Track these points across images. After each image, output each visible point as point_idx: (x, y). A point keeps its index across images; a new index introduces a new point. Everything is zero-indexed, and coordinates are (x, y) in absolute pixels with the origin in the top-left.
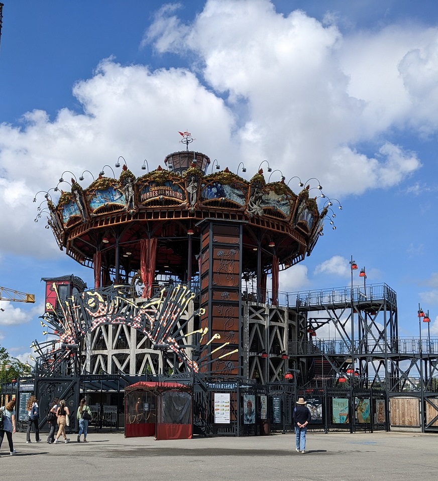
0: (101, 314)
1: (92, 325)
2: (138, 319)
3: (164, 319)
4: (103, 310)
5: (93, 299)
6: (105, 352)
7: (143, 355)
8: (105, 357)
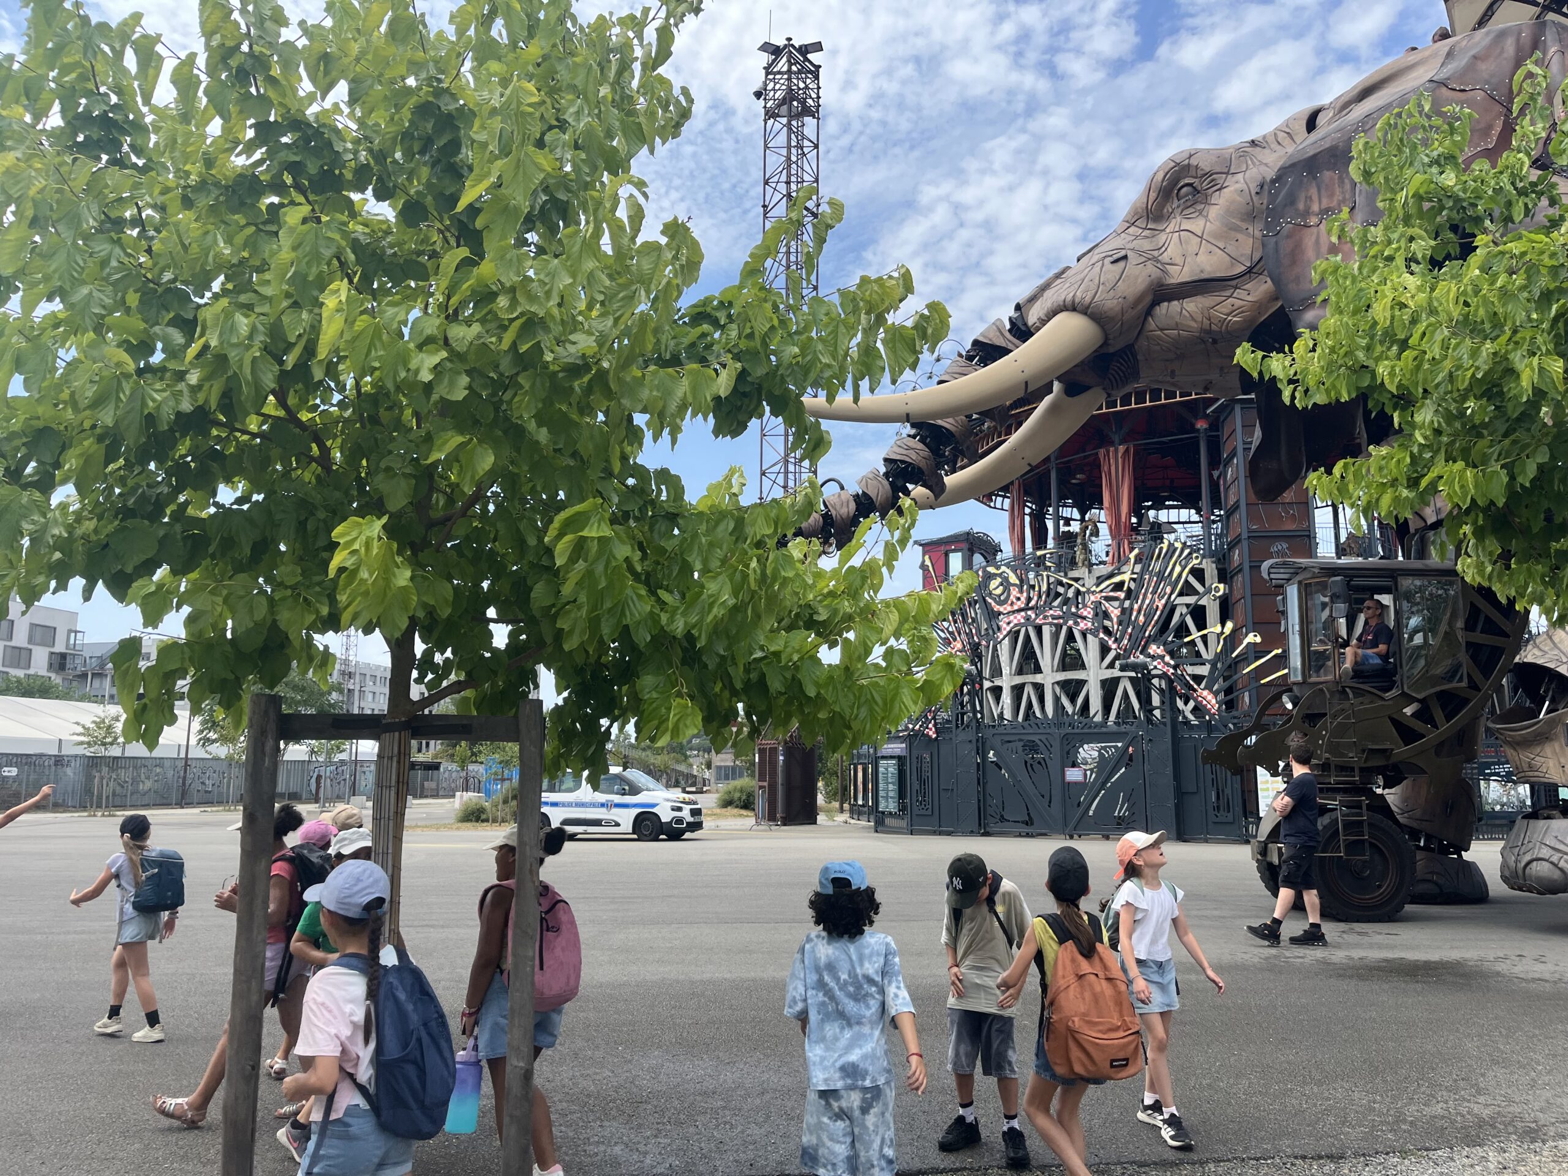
0: (1016, 607)
1: (999, 629)
2: (1088, 612)
3: (1139, 612)
4: (1018, 599)
5: (999, 580)
6: (1038, 678)
7: (1116, 681)
8: (1039, 688)
